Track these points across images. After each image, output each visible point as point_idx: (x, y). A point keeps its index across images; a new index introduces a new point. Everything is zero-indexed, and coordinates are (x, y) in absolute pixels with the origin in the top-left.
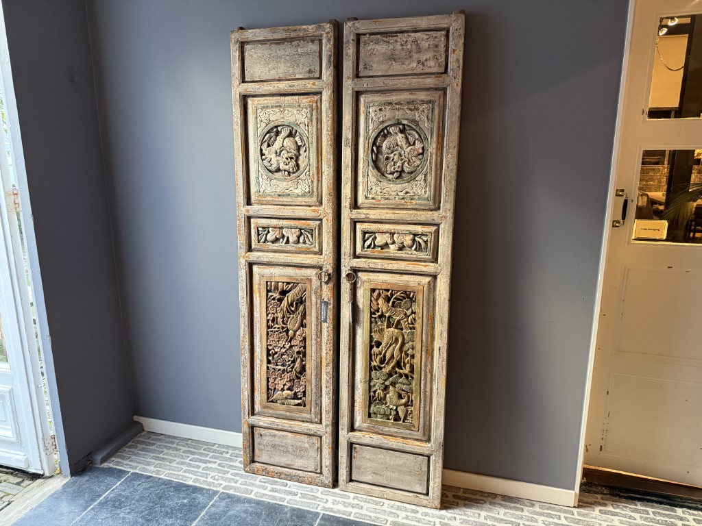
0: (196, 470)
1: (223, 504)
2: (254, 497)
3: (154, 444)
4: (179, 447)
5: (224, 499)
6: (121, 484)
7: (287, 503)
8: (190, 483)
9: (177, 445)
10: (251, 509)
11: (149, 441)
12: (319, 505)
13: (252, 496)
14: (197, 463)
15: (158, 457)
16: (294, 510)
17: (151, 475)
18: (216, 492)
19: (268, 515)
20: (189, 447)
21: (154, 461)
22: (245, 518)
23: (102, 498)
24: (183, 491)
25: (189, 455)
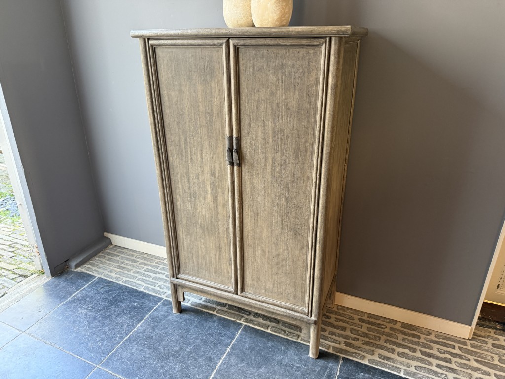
0: (148, 279)
1: (165, 309)
3: (118, 256)
4: (137, 259)
6: (88, 286)
7: (217, 312)
8: (141, 289)
9: (136, 257)
11: (115, 253)
12: (242, 317)
14: (149, 274)
15: (120, 266)
17: (112, 280)
18: (160, 299)
20: (145, 260)
21: (116, 269)
22: (181, 323)
23: (72, 296)
24: (135, 296)
25: (144, 266)
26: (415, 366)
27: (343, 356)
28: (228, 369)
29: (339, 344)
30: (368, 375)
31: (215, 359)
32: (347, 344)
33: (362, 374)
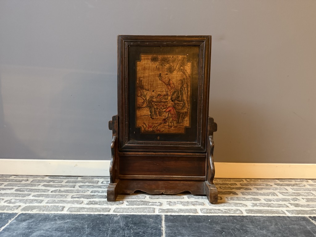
2: (68, 213)
5: (24, 221)
7: (114, 211)
10: (66, 225)
12: (155, 209)
13: (65, 212)
16: (126, 217)
19: (93, 228)
27: (307, 216)
29: (288, 207)
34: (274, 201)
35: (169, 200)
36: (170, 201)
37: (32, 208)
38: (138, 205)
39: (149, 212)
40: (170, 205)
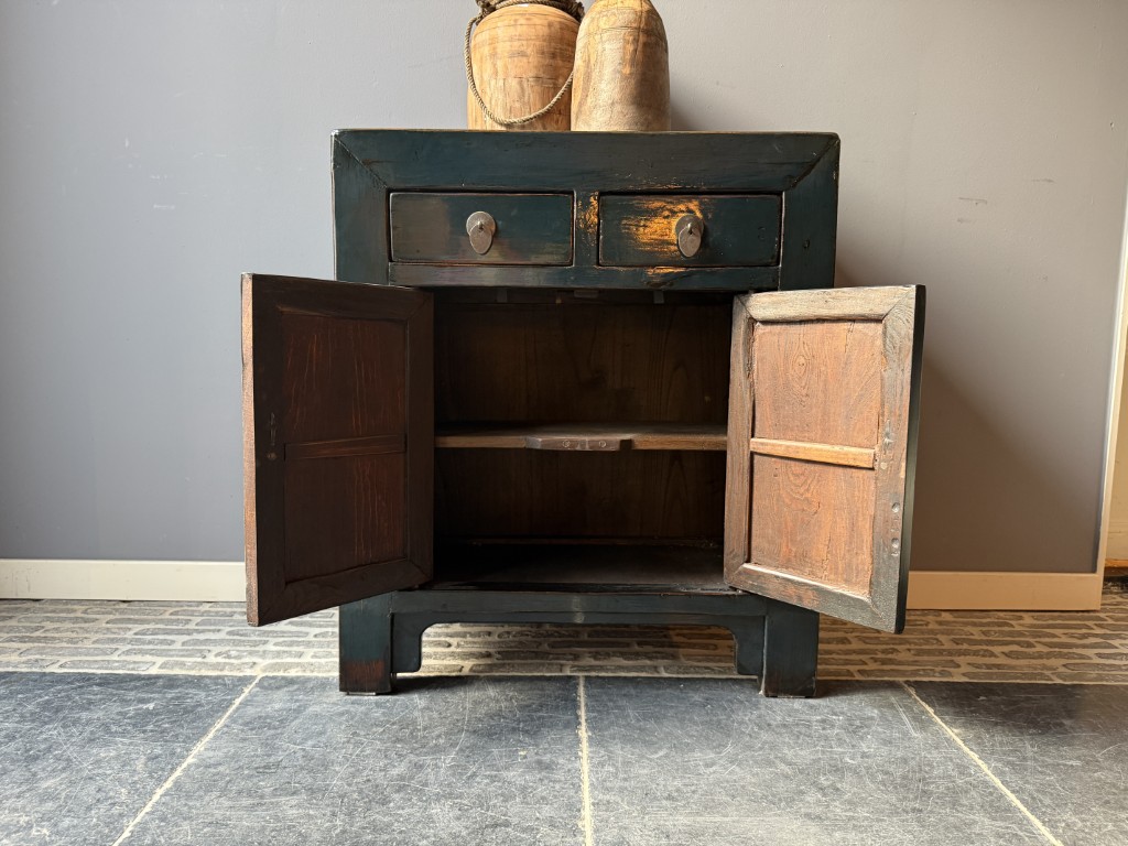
0: (164, 647)
1: (282, 694)
3: (11, 618)
4: (93, 616)
5: (278, 688)
7: (471, 670)
8: (154, 671)
9: (85, 612)
12: (562, 665)
14: (161, 637)
15: (28, 637)
18: (245, 681)
19: (432, 699)
20: (125, 613)
21: (15, 645)
22: (366, 714)
24: (136, 688)
25: (130, 626)
26: (1064, 666)
27: (901, 679)
28: (626, 772)
29: (866, 664)
30: (997, 698)
31: (561, 761)
32: (884, 662)
33: (982, 698)
34: (838, 654)
35: (593, 650)
36: (597, 653)
37: (287, 667)
38: (525, 658)
39: (551, 672)
40: (595, 658)
